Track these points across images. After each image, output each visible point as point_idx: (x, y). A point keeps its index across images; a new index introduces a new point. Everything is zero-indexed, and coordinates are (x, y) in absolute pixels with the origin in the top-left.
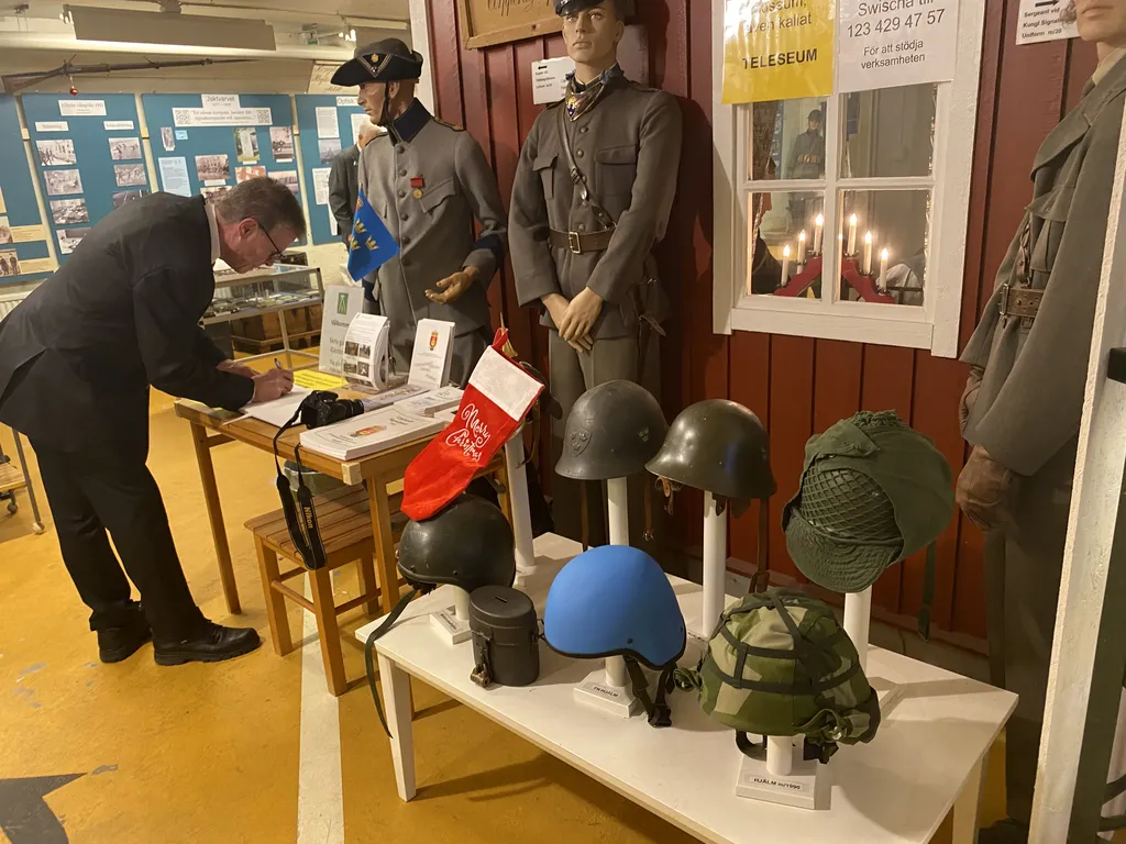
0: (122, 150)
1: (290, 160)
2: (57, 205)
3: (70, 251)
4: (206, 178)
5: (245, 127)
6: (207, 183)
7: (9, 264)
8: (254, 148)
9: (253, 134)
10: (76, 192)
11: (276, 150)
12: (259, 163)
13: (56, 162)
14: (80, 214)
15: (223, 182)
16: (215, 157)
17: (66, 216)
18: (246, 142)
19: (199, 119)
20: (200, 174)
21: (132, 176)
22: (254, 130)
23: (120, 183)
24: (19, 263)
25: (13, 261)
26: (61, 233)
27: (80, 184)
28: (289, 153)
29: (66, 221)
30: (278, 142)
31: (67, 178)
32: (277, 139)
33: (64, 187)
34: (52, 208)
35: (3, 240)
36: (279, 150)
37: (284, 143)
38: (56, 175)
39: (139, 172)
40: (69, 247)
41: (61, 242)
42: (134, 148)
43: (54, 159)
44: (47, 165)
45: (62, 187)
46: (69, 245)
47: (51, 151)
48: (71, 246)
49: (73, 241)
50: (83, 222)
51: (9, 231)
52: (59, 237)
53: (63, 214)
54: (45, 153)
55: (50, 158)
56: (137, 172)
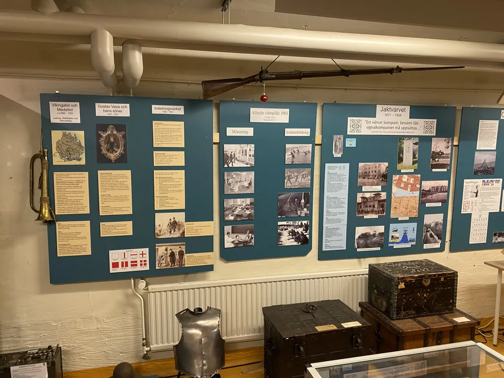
0: (295, 155)
1: (445, 170)
2: (230, 203)
3: (232, 246)
4: (365, 185)
5: (410, 137)
6: (364, 189)
7: (177, 257)
8: (414, 157)
9: (416, 144)
10: (248, 192)
11: (434, 159)
12: (416, 172)
13: (237, 164)
14: (248, 212)
15: (379, 188)
16: (377, 164)
17: (236, 213)
18: (408, 152)
19: (370, 128)
20: (360, 180)
21: (299, 179)
22: (417, 140)
23: (288, 185)
24: (186, 256)
25: (181, 254)
26: (228, 228)
27: (253, 184)
28: (446, 163)
29: (234, 218)
30: (437, 153)
31: (243, 179)
32: (437, 149)
33: (239, 187)
34: (225, 206)
35: (177, 234)
36: (437, 160)
37: (443, 153)
38: (234, 176)
39: (306, 176)
40: (232, 242)
41: (226, 237)
42: (306, 154)
43: (236, 162)
44: (229, 167)
45: (238, 187)
46: (233, 240)
47: (234, 154)
48: (234, 241)
49: (236, 236)
50: (249, 220)
51: (184, 226)
52: (226, 233)
53: (233, 211)
54: (229, 155)
55: (233, 160)
56: (304, 176)
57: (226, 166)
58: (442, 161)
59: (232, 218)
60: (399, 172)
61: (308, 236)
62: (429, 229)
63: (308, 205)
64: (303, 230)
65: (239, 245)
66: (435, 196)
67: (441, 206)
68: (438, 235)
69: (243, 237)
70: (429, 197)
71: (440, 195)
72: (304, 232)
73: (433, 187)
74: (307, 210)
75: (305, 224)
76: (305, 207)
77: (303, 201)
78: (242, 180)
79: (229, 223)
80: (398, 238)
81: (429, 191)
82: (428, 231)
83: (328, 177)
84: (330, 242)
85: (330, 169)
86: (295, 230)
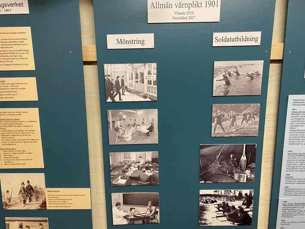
2: (118, 158)
3: (125, 222)
10: (148, 141)
13: (127, 97)
21: (239, 122)
26: (117, 197)
27: (156, 130)
29: (127, 182)
31: (139, 122)
33: (133, 134)
34: (111, 163)
35: (34, 205)
38: (124, 117)
39: (250, 117)
40: (125, 217)
41: (115, 209)
42: (252, 78)
43: (126, 93)
44: (114, 102)
45: (131, 134)
46: (125, 214)
47: (123, 81)
48: (128, 216)
49: (131, 209)
50: (151, 184)
51: (43, 193)
52: (114, 203)
53: (125, 172)
54: (114, 83)
55: (121, 91)
56: (248, 116)
57: (109, 100)
59: (123, 182)
61: (250, 213)
63: (253, 165)
64: (243, 204)
65: (136, 222)
69: (142, 211)
72: (244, 207)
74: (251, 173)
75: (246, 194)
77: (244, 158)
78: (137, 122)
79: (118, 188)
83: (292, 118)
84: (289, 224)
85: (297, 105)
86: (229, 204)
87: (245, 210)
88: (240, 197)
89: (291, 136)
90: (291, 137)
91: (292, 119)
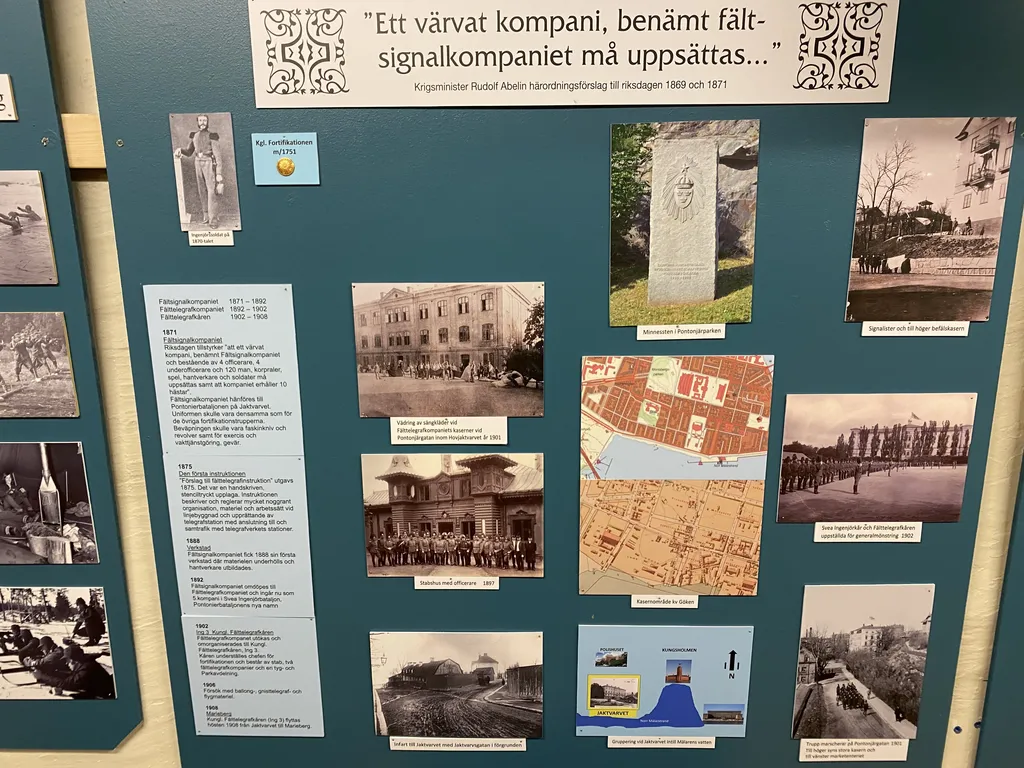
1: (960, 328)
4: (404, 409)
5: (693, 117)
6: (401, 429)
8: (727, 241)
9: (738, 161)
12: (741, 337)
15: (493, 429)
16: (472, 291)
19: (403, 62)
20: (369, 382)
22: (746, 135)
28: (962, 282)
30: (897, 218)
32: (898, 195)
36: (895, 262)
37: (942, 221)
39: (39, 355)
42: (17, 229)
56: (32, 353)
58: (931, 270)
60: (624, 341)
61: (106, 661)
62: (831, 665)
63: (86, 509)
64: (77, 631)
66: (875, 484)
67: (917, 538)
68: (894, 699)
70: (838, 489)
71: (913, 479)
72: (82, 641)
73: (864, 433)
74: (84, 532)
75: (80, 601)
76: (67, 518)
77: (48, 487)
80: (631, 699)
81: (840, 452)
82: (831, 675)
83: (170, 359)
84: (230, 697)
85: (175, 318)
86: (32, 632)
87: (88, 650)
88: (62, 611)
89: (179, 418)
90: (178, 422)
91: (169, 363)
